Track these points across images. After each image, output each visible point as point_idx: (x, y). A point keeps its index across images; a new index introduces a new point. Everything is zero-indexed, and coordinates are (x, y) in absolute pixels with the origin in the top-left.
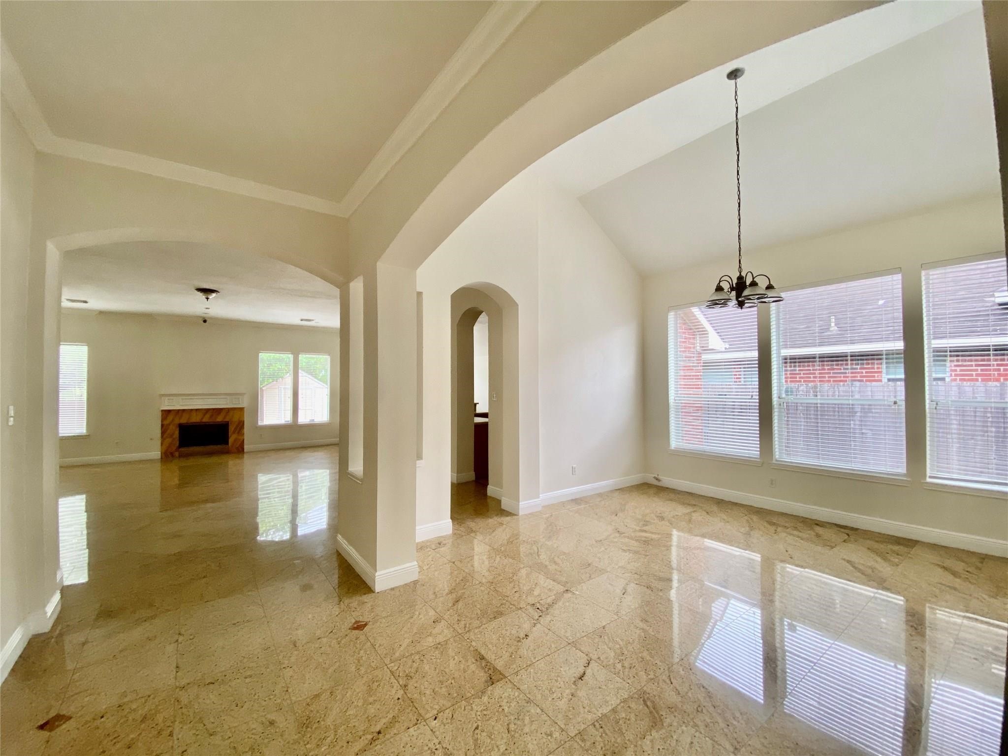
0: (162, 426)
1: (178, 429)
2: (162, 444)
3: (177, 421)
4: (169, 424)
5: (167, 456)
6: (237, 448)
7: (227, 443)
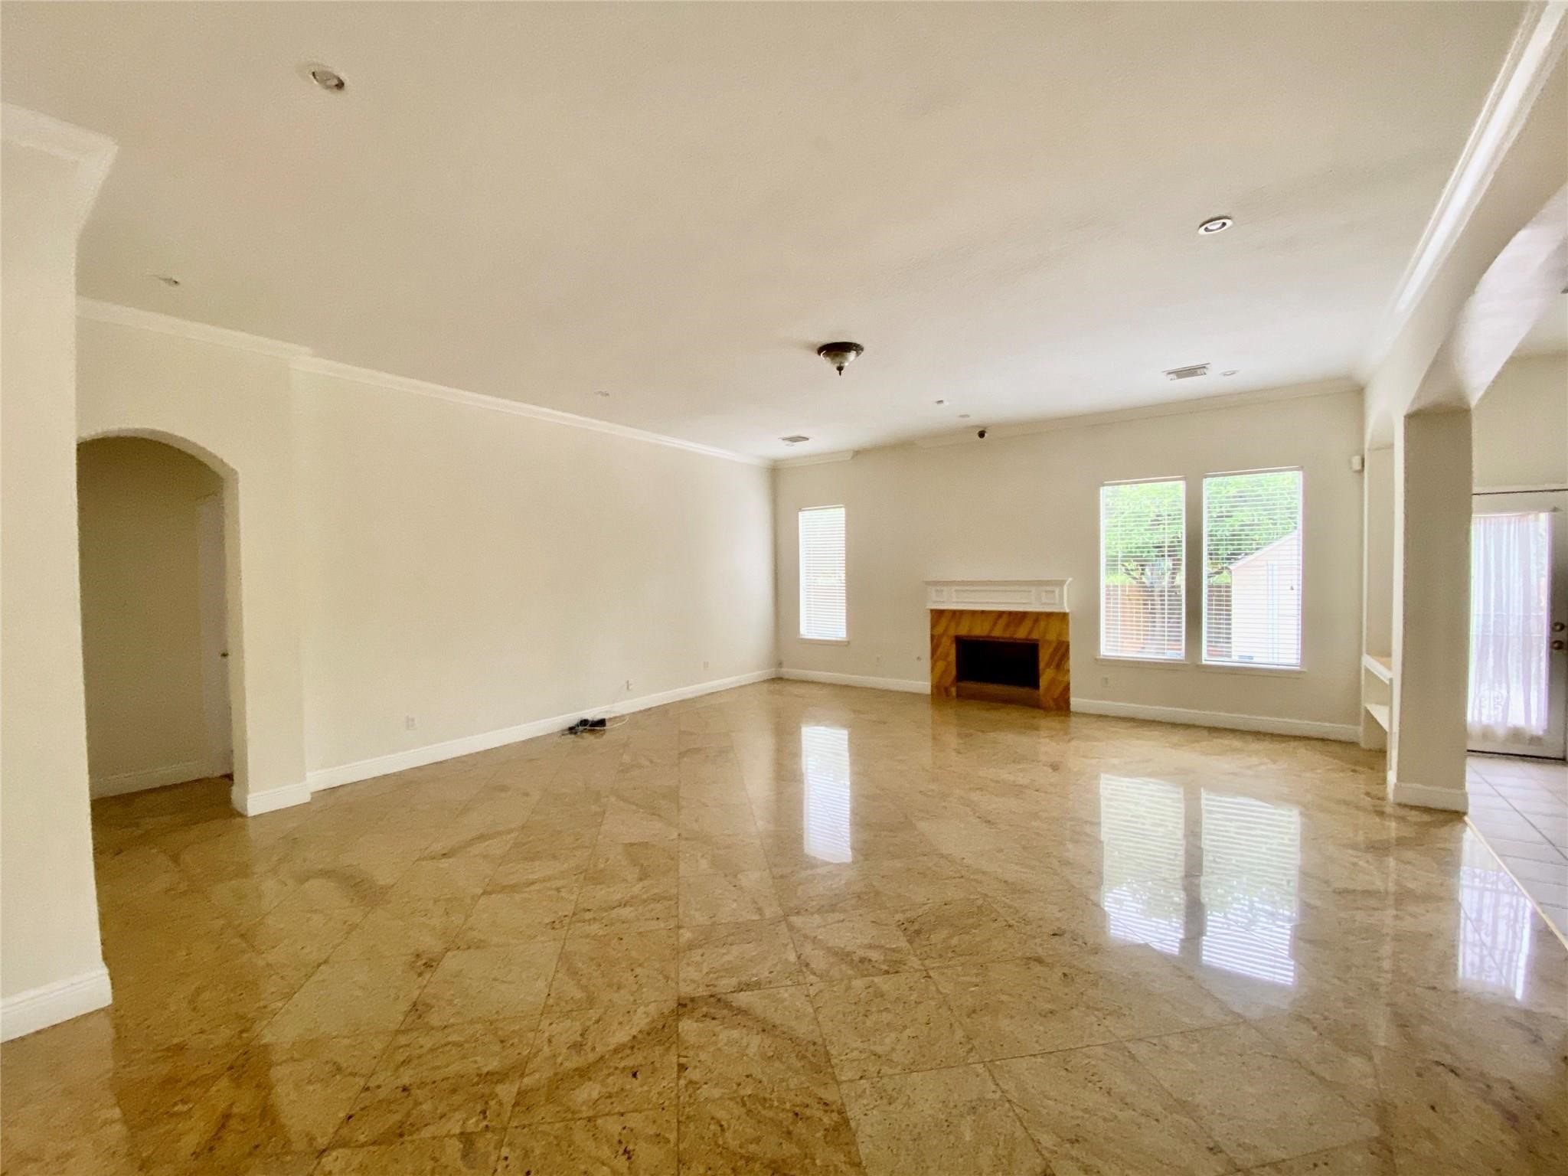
0: (932, 637)
1: (954, 646)
2: (933, 669)
3: (952, 632)
4: (942, 636)
5: (940, 694)
6: (1056, 700)
7: (1035, 685)
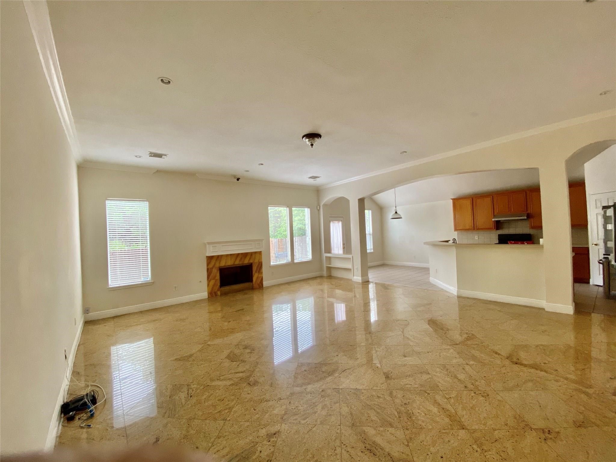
0: (208, 269)
1: (219, 272)
2: (208, 285)
3: (217, 265)
4: (212, 268)
5: (212, 295)
6: (259, 285)
7: (252, 281)
